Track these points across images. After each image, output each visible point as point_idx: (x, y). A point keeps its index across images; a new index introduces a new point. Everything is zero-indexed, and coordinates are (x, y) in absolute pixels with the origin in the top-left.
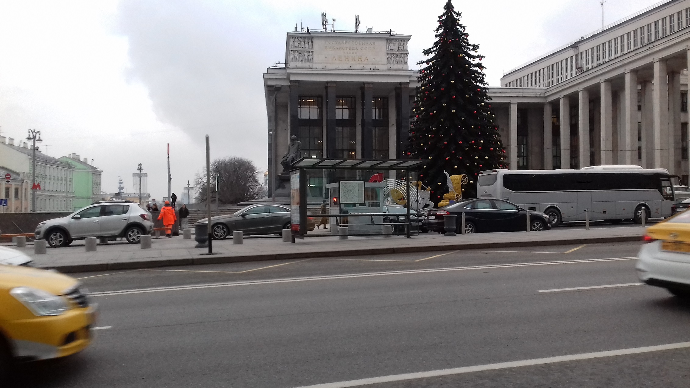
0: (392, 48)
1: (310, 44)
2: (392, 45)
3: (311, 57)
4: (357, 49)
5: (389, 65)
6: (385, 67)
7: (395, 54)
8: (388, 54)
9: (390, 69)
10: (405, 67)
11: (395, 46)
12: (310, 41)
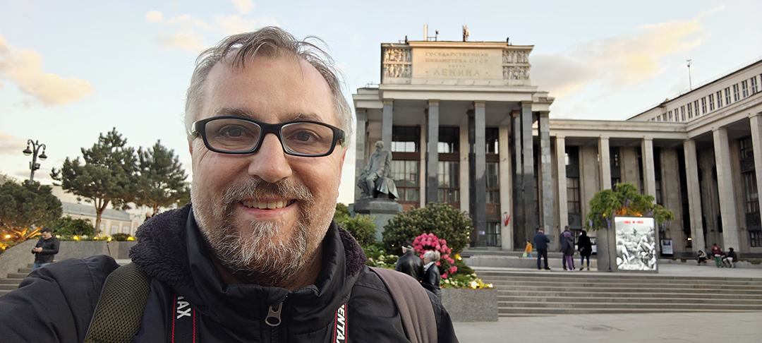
0: (510, 60)
1: (408, 56)
2: (510, 57)
3: (409, 71)
4: (465, 61)
5: (506, 80)
6: (501, 83)
7: (513, 67)
8: (504, 67)
9: (507, 86)
10: (526, 83)
11: (513, 58)
12: (408, 53)
